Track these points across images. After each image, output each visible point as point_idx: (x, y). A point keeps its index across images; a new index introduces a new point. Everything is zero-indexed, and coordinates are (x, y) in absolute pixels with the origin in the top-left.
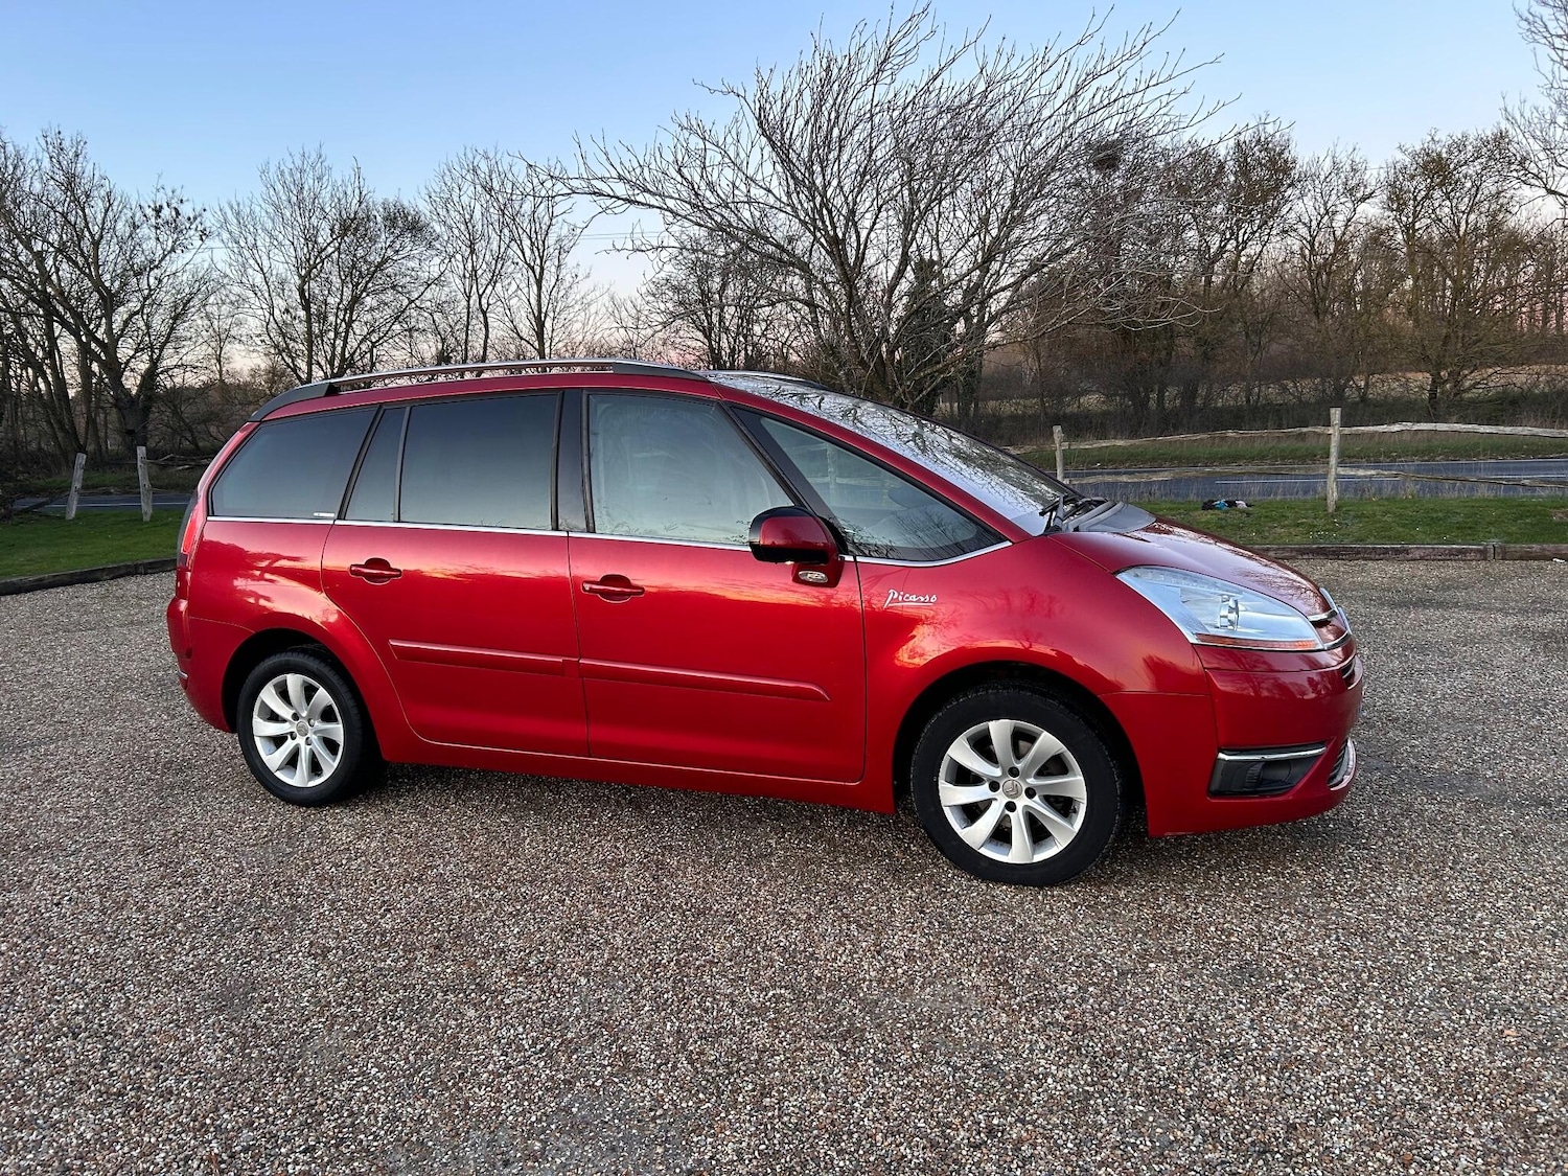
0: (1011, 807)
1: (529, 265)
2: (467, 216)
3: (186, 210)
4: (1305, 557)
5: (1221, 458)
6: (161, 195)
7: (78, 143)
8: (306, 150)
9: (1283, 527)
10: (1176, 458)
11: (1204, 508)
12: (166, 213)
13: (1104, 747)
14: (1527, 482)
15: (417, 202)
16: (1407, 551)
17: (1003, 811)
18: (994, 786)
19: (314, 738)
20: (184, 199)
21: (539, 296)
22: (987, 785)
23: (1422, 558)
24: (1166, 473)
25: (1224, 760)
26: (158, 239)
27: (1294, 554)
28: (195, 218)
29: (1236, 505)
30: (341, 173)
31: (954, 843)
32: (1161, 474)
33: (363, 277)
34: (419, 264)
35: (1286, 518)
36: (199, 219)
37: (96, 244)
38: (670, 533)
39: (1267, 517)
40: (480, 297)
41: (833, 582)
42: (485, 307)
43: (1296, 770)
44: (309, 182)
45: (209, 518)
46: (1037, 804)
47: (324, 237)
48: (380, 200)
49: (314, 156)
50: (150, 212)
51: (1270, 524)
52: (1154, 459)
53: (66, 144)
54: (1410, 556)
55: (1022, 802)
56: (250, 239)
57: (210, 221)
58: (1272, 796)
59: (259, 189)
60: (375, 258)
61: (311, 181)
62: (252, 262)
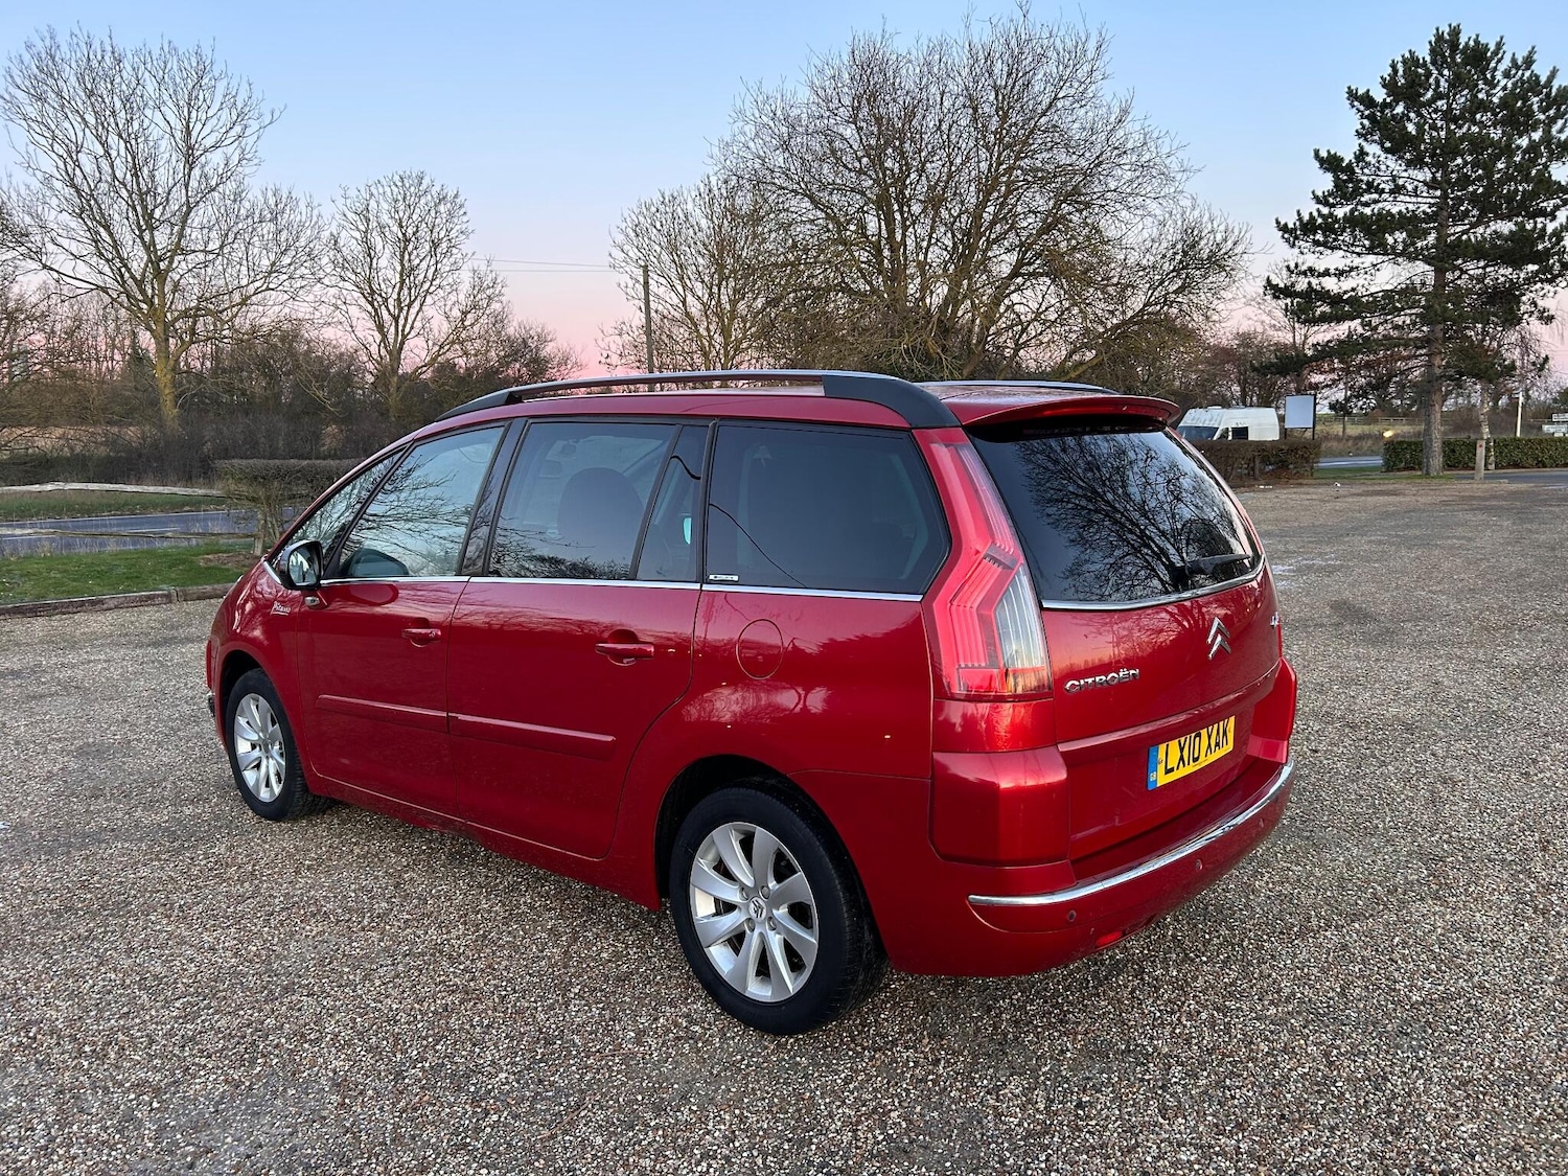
14: (169, 534)
16: (102, 602)
23: (116, 607)
54: (105, 606)
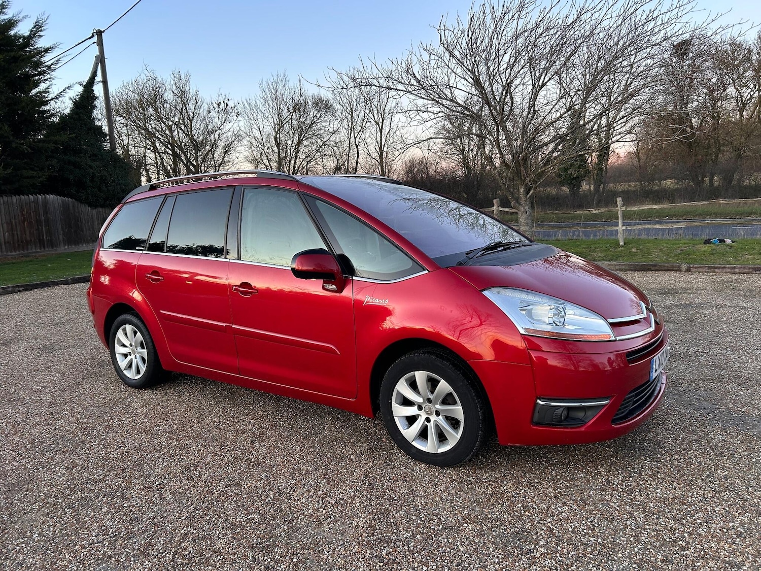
0: (428, 420)
1: (376, 122)
2: (350, 100)
3: (231, 104)
4: (758, 272)
5: (741, 214)
6: (220, 97)
7: (187, 76)
8: (279, 73)
9: (751, 255)
10: (714, 214)
11: (705, 243)
12: (222, 106)
13: (473, 391)
15: (326, 95)
17: (424, 422)
18: (420, 408)
19: (138, 356)
20: (230, 99)
21: (381, 137)
22: (416, 407)
24: (682, 223)
25: (540, 404)
26: (219, 118)
27: (751, 270)
28: (234, 108)
29: (724, 241)
30: (293, 82)
31: (399, 438)
32: (679, 224)
33: (303, 131)
34: (328, 124)
35: (754, 249)
36: (236, 108)
37: (191, 121)
38: (271, 261)
39: (742, 248)
40: (355, 138)
41: (340, 290)
42: (357, 143)
43: (589, 413)
44: (280, 88)
45: (101, 249)
46: (441, 420)
47: (285, 113)
48: (311, 95)
49: (282, 76)
50: (216, 106)
51: (743, 253)
52: (700, 214)
53: (183, 77)
55: (433, 418)
56: (255, 116)
57: (240, 108)
58: (572, 428)
59: (259, 93)
60: (308, 122)
61: (281, 87)
62: (255, 126)
